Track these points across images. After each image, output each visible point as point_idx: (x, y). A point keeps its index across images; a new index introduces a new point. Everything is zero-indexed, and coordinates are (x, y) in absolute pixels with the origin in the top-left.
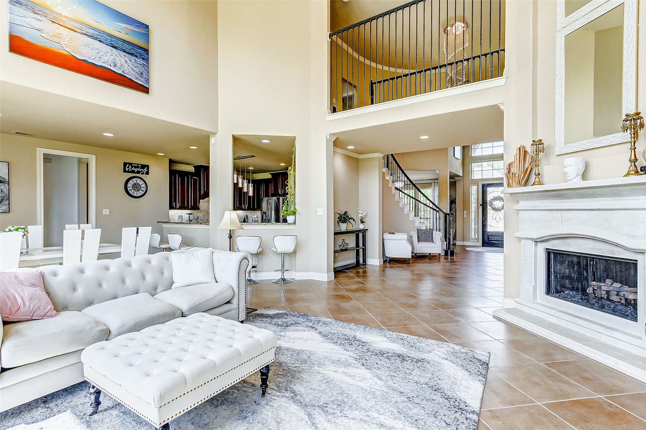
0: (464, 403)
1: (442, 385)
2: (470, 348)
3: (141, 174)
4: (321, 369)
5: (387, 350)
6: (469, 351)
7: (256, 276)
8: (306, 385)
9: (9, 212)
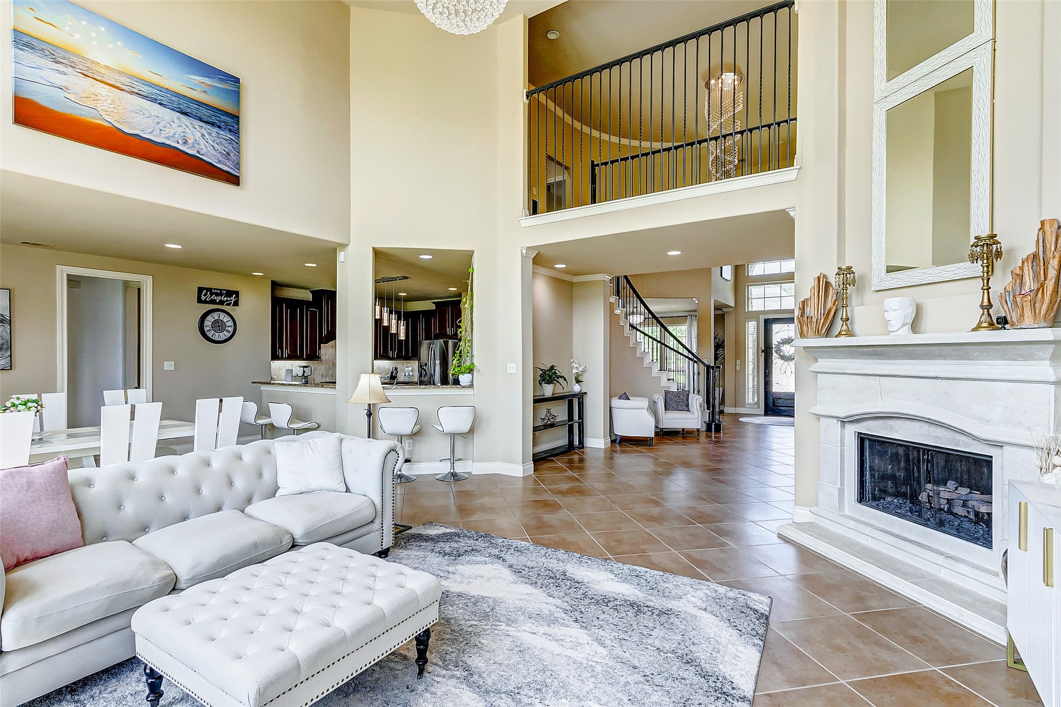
0: (730, 683)
1: (698, 654)
2: (741, 591)
3: (226, 305)
4: (511, 628)
5: (614, 595)
6: (740, 596)
7: (410, 469)
8: (488, 657)
9: (11, 369)
